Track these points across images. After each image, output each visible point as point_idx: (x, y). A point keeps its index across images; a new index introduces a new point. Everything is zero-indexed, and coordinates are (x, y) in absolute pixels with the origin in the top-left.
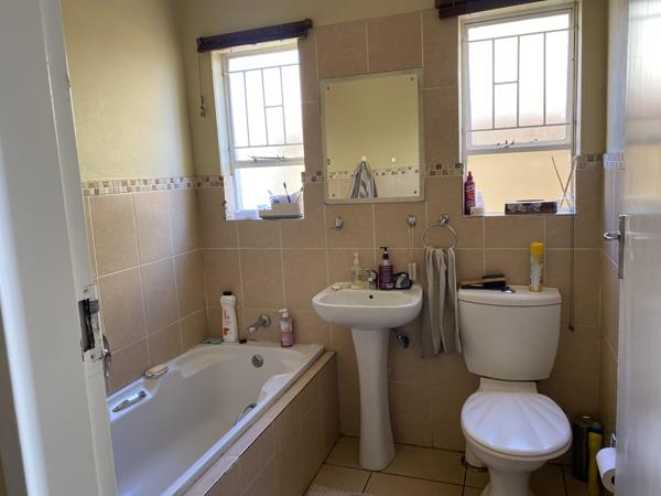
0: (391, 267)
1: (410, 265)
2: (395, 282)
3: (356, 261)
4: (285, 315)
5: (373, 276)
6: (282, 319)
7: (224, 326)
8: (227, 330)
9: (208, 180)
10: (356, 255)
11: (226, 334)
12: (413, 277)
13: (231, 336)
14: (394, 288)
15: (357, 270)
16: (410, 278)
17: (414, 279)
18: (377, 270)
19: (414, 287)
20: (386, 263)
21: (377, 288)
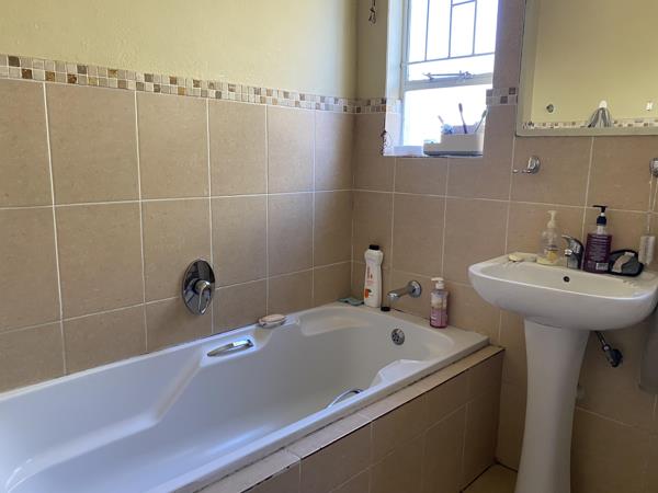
0: (609, 238)
1: (643, 238)
2: (612, 263)
3: (551, 224)
4: (439, 286)
5: (576, 248)
6: (435, 290)
7: (367, 287)
8: (369, 291)
9: (369, 104)
10: (553, 213)
11: (367, 296)
12: (646, 257)
13: (373, 299)
14: (609, 272)
15: (551, 237)
16: (640, 259)
17: (648, 262)
18: (583, 240)
19: (644, 275)
20: (600, 230)
21: (579, 268)
